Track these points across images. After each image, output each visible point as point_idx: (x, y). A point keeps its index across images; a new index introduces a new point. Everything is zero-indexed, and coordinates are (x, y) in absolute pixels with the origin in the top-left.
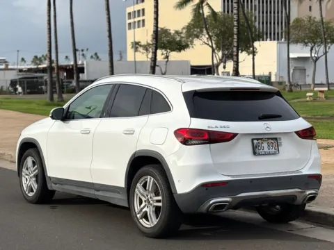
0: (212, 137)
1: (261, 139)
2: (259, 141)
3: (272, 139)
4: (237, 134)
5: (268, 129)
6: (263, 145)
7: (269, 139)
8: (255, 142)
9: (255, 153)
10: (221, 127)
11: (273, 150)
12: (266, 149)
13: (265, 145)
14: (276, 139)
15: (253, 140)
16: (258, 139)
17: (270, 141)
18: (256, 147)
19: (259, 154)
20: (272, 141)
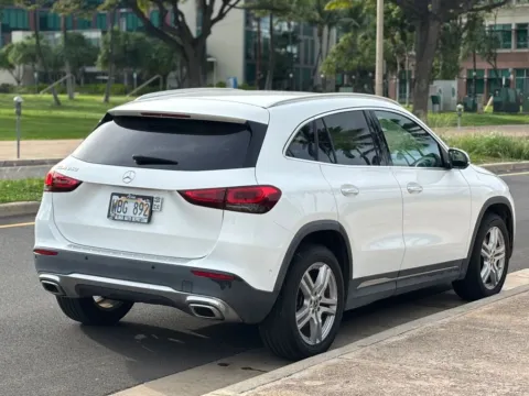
1: (125, 195)
2: (122, 198)
3: (144, 198)
4: (81, 182)
5: (127, 180)
6: (126, 205)
7: (137, 197)
8: (116, 198)
9: (109, 216)
11: (142, 216)
12: (130, 213)
13: (130, 206)
14: (151, 199)
15: (113, 194)
16: (120, 195)
17: (141, 200)
18: (114, 207)
19: (114, 219)
20: (144, 202)
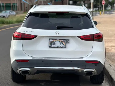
0: (23, 37)
1: (55, 39)
2: (53, 40)
3: (62, 39)
4: (37, 36)
5: (58, 34)
6: (55, 42)
7: (60, 39)
8: (51, 40)
9: (49, 46)
10: (29, 32)
11: (63, 45)
12: (58, 45)
13: (57, 42)
14: (66, 40)
16: (52, 39)
17: (61, 41)
18: (51, 43)
19: (52, 47)
20: (63, 41)
